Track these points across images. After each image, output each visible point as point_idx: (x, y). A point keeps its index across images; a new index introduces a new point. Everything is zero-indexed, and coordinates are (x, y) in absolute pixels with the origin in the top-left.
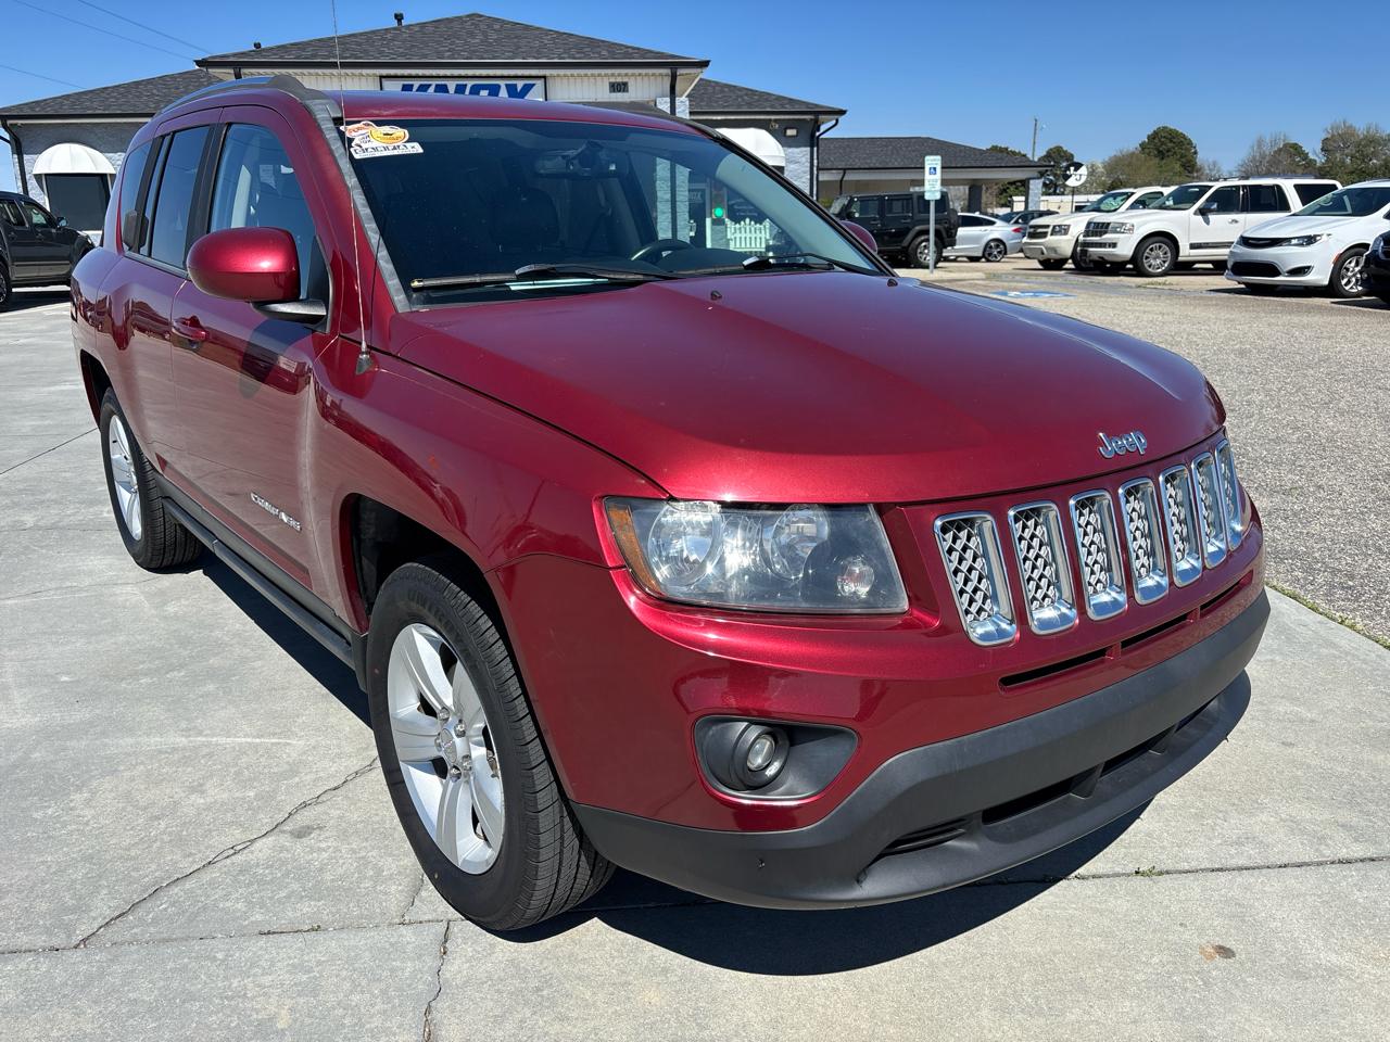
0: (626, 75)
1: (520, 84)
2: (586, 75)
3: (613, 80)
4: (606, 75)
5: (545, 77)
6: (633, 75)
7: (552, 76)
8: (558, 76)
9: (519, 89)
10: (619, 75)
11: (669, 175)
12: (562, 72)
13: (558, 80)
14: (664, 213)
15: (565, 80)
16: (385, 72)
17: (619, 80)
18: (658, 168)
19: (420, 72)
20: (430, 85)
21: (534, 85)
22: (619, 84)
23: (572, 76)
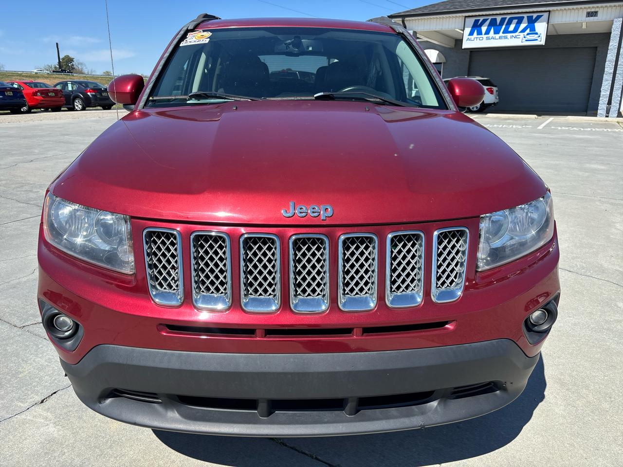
0: (598, 7)
1: (535, 16)
2: (573, 9)
3: (589, 10)
4: (585, 8)
5: (549, 11)
6: (602, 7)
7: (553, 11)
8: (557, 10)
9: (534, 18)
10: (593, 7)
11: (615, 59)
12: (559, 8)
13: (557, 12)
14: (607, 80)
15: (561, 12)
16: (467, 14)
17: (593, 10)
18: (608, 55)
19: (491, 12)
20: (488, 19)
21: (542, 15)
22: (592, 12)
23: (565, 9)
